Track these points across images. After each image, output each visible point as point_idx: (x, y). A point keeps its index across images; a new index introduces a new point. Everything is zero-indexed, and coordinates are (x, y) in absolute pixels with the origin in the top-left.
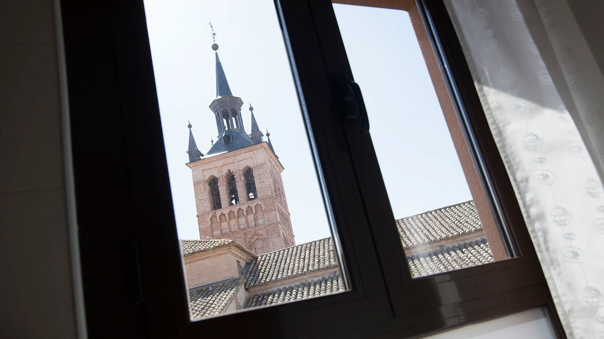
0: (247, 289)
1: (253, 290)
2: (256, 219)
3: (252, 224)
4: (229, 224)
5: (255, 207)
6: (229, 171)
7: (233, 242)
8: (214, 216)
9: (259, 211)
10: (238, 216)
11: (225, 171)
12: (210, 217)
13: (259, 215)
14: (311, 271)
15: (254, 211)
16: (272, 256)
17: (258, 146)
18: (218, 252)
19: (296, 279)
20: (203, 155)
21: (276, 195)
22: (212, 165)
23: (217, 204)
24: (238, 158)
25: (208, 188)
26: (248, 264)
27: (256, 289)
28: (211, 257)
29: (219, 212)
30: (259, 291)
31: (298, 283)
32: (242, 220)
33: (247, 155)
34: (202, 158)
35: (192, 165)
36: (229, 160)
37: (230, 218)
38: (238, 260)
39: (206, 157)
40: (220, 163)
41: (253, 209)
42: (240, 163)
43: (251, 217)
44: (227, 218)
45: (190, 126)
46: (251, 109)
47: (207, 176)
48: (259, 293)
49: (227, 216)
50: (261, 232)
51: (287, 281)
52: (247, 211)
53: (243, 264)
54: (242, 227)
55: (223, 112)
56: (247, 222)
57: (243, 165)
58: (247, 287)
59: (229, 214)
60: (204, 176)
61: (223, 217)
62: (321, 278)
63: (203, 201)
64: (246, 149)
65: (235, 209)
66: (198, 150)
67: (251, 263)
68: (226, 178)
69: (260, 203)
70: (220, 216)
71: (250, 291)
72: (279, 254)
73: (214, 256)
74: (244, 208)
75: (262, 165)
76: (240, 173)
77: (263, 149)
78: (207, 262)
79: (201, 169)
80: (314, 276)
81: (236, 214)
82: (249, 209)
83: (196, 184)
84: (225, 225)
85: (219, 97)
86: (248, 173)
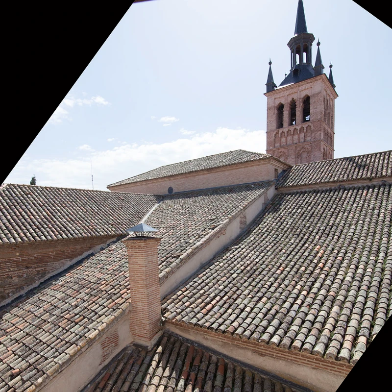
0: (276, 189)
1: (281, 189)
2: (305, 136)
3: (302, 140)
4: (286, 139)
5: (307, 127)
6: (293, 99)
7: (272, 156)
8: (277, 133)
9: (309, 131)
10: (293, 134)
11: (290, 99)
12: (275, 133)
13: (308, 134)
14: (322, 182)
15: (305, 131)
16: (303, 167)
17: (318, 78)
18: (262, 162)
19: (310, 186)
20: (276, 87)
21: (325, 119)
22: (281, 95)
23: (280, 125)
24: (301, 88)
25: (276, 112)
26: (284, 171)
27: (282, 189)
28: (257, 165)
29: (281, 131)
30: (284, 191)
31: (311, 190)
32: (296, 137)
33: (308, 86)
34: (275, 89)
35: (267, 94)
36: (294, 90)
37: (287, 135)
38: (276, 168)
39: (278, 88)
40: (287, 93)
41: (305, 129)
42: (302, 92)
43: (302, 135)
44: (286, 135)
45: (270, 63)
46: (318, 44)
47: (277, 103)
48: (284, 192)
49: (286, 133)
50: (307, 146)
51: (303, 187)
52: (300, 130)
53: (280, 171)
54: (295, 142)
55: (297, 48)
56: (299, 138)
57: (303, 94)
58: (277, 187)
59: (288, 132)
60: (274, 103)
61: (283, 134)
62: (328, 188)
63: (271, 122)
64: (308, 81)
65: (292, 128)
66: (273, 83)
67: (287, 170)
68: (290, 105)
69: (310, 124)
70: (281, 133)
71: (279, 190)
72: (307, 166)
73: (259, 165)
74: (298, 128)
75: (318, 94)
76: (301, 101)
77: (321, 80)
78: (254, 168)
79: (274, 97)
80: (323, 186)
81: (292, 132)
82: (302, 129)
83: (269, 109)
84: (283, 140)
85: (296, 35)
86: (307, 100)
